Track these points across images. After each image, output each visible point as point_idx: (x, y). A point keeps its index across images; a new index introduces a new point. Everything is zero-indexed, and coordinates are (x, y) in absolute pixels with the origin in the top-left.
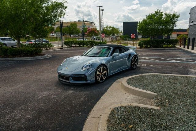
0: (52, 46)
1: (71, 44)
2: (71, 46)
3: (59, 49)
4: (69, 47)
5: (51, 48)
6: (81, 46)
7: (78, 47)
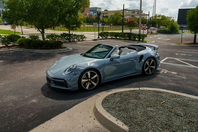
0: (85, 37)
1: (107, 36)
2: (106, 38)
3: (92, 40)
4: (104, 39)
5: (84, 39)
6: (118, 38)
7: (115, 38)
